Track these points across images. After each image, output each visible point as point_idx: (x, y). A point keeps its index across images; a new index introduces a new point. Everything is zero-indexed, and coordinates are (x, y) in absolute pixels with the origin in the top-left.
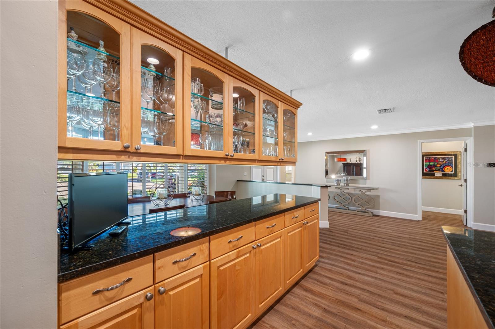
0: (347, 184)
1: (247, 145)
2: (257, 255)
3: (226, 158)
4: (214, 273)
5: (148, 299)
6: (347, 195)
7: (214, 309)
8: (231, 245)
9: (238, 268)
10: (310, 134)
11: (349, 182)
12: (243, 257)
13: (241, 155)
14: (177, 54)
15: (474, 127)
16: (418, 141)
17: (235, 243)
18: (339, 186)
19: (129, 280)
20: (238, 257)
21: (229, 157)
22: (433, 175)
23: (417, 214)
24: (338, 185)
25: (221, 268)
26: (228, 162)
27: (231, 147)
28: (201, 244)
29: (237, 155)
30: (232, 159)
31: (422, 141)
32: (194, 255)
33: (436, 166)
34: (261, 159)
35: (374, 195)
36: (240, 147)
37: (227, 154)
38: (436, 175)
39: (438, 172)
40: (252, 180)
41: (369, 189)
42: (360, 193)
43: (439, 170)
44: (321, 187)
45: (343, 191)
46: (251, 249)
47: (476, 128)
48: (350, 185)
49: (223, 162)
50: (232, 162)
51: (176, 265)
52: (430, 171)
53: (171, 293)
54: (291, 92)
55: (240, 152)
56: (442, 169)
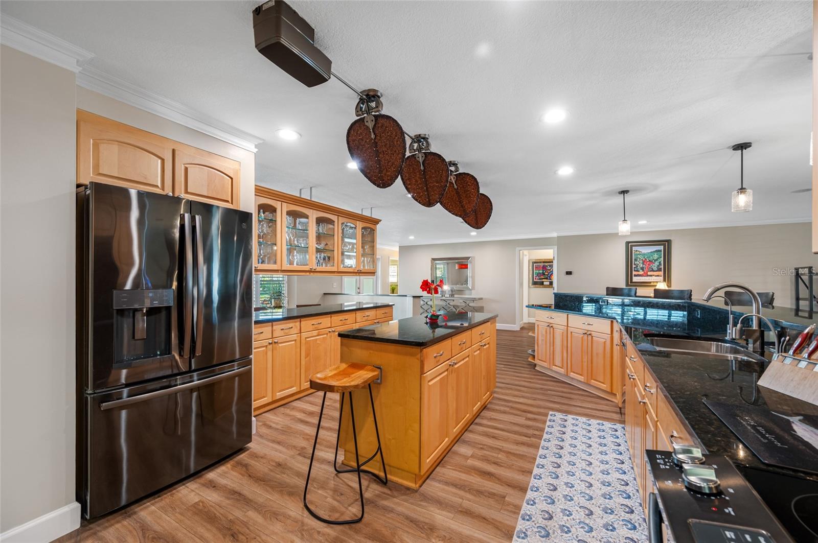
0: (452, 295)
1: (328, 259)
2: (332, 337)
3: (310, 271)
4: (303, 341)
5: (270, 344)
6: (452, 307)
7: (303, 363)
8: (314, 326)
9: (318, 342)
10: (412, 238)
11: (454, 293)
12: (322, 337)
13: (324, 268)
14: (277, 205)
15: (558, 237)
16: (517, 248)
17: (316, 326)
18: (444, 298)
19: (262, 333)
20: (318, 335)
21: (313, 270)
22: (542, 283)
23: (515, 324)
24: (442, 296)
25: (308, 339)
26: (312, 274)
27: (315, 261)
28: (296, 322)
29: (319, 269)
30: (315, 272)
31: (520, 248)
32: (292, 328)
33: (544, 274)
34: (339, 270)
35: (479, 307)
36: (322, 261)
37: (311, 268)
38: (545, 283)
39: (546, 280)
40: (343, 293)
41: (474, 300)
42: (464, 304)
43: (547, 278)
44: (413, 297)
45: (449, 304)
46: (328, 332)
47: (559, 237)
48: (455, 296)
49: (308, 274)
50: (315, 274)
51: (282, 331)
52: (540, 279)
53: (280, 345)
54: (371, 209)
55: (322, 266)
56: (550, 277)
